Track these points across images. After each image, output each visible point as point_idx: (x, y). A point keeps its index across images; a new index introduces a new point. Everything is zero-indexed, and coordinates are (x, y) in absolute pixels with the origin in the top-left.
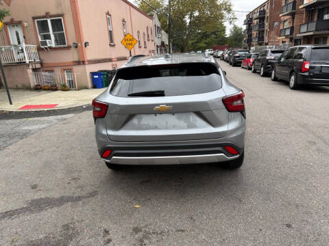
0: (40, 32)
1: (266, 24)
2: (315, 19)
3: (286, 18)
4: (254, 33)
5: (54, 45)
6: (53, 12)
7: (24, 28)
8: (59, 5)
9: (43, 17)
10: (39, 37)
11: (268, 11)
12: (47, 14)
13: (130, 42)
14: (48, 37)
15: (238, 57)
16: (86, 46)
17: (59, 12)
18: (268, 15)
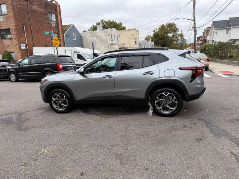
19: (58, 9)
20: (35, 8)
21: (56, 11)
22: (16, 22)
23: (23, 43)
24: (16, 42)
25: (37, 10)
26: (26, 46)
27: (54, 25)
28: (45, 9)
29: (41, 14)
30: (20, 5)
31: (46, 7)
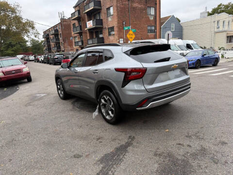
1: (61, 39)
2: (95, 37)
3: (76, 35)
4: (52, 44)
11: (60, 30)
15: (57, 58)
18: (61, 32)
19: (158, 3)
20: (135, 5)
21: (156, 4)
22: (118, 20)
23: (121, 38)
24: (116, 37)
25: (136, 7)
26: (124, 41)
27: (152, 18)
28: (144, 5)
29: (141, 9)
30: (122, 5)
31: (146, 3)
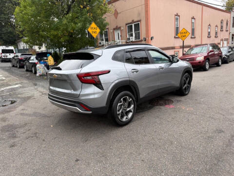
0: (128, 32)
5: (134, 40)
6: (136, 20)
7: (121, 31)
8: (139, 14)
9: (131, 23)
10: (128, 35)
12: (133, 21)
13: (184, 35)
14: (132, 35)
16: (151, 39)
17: (138, 19)
